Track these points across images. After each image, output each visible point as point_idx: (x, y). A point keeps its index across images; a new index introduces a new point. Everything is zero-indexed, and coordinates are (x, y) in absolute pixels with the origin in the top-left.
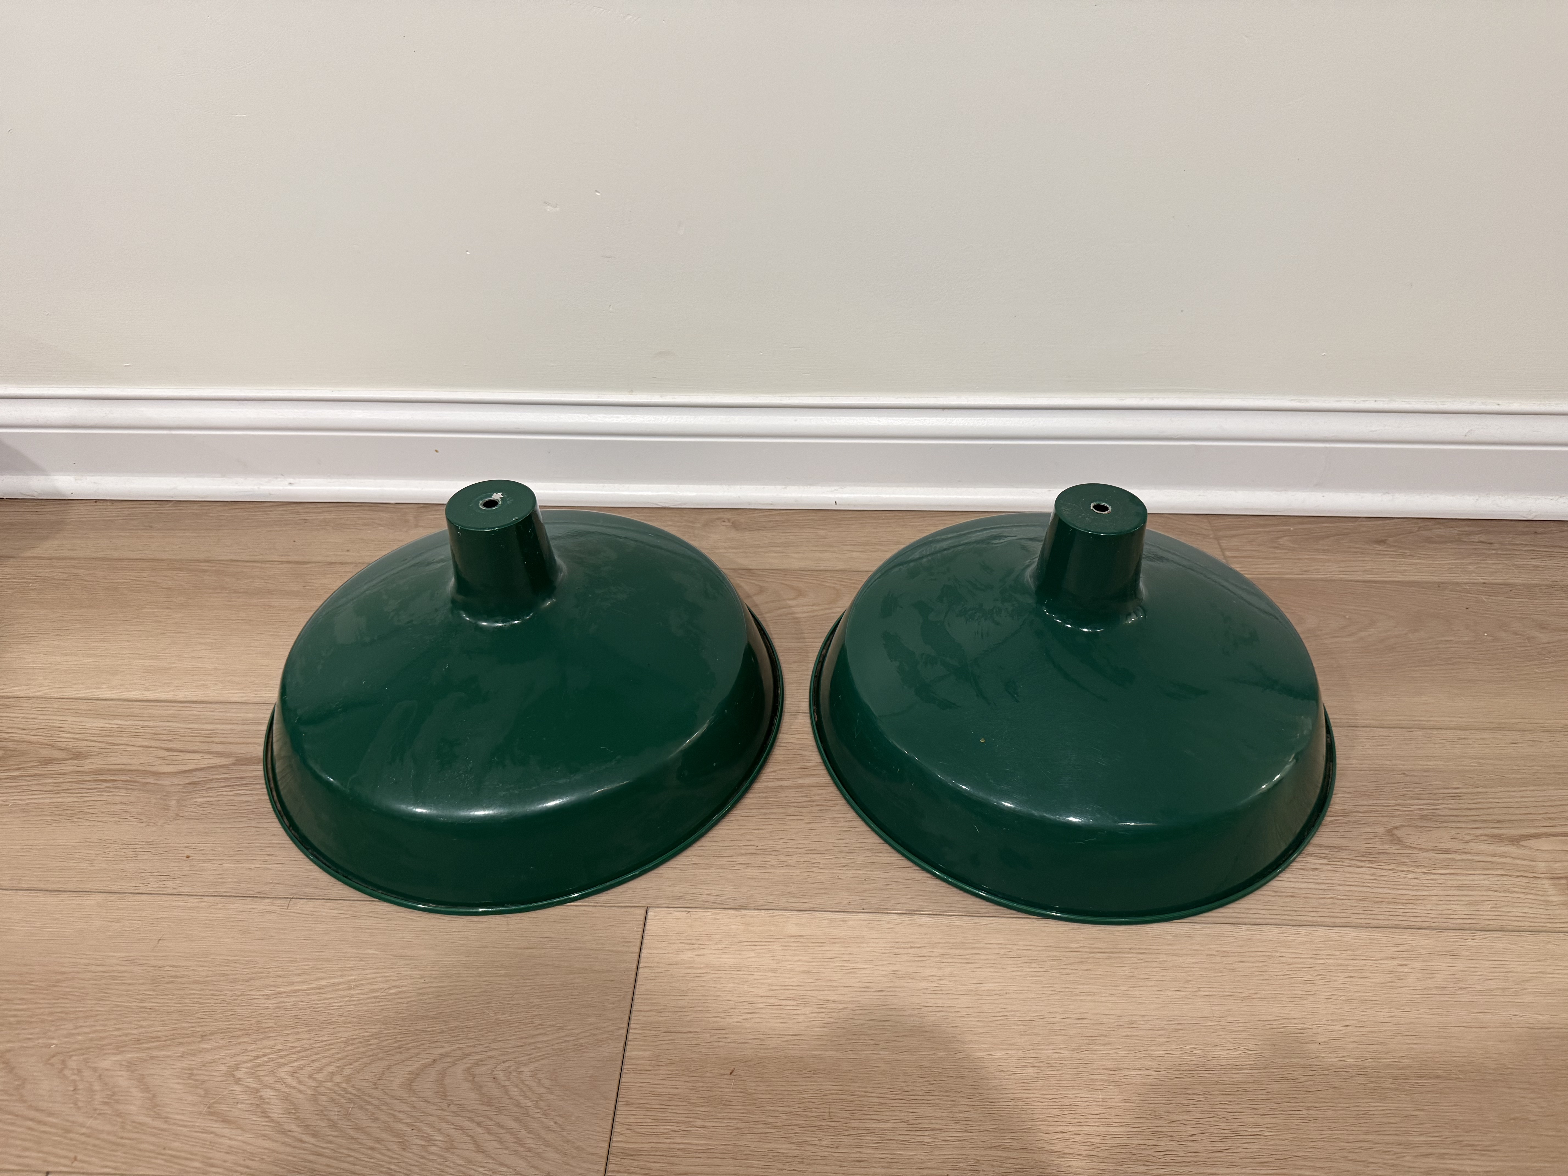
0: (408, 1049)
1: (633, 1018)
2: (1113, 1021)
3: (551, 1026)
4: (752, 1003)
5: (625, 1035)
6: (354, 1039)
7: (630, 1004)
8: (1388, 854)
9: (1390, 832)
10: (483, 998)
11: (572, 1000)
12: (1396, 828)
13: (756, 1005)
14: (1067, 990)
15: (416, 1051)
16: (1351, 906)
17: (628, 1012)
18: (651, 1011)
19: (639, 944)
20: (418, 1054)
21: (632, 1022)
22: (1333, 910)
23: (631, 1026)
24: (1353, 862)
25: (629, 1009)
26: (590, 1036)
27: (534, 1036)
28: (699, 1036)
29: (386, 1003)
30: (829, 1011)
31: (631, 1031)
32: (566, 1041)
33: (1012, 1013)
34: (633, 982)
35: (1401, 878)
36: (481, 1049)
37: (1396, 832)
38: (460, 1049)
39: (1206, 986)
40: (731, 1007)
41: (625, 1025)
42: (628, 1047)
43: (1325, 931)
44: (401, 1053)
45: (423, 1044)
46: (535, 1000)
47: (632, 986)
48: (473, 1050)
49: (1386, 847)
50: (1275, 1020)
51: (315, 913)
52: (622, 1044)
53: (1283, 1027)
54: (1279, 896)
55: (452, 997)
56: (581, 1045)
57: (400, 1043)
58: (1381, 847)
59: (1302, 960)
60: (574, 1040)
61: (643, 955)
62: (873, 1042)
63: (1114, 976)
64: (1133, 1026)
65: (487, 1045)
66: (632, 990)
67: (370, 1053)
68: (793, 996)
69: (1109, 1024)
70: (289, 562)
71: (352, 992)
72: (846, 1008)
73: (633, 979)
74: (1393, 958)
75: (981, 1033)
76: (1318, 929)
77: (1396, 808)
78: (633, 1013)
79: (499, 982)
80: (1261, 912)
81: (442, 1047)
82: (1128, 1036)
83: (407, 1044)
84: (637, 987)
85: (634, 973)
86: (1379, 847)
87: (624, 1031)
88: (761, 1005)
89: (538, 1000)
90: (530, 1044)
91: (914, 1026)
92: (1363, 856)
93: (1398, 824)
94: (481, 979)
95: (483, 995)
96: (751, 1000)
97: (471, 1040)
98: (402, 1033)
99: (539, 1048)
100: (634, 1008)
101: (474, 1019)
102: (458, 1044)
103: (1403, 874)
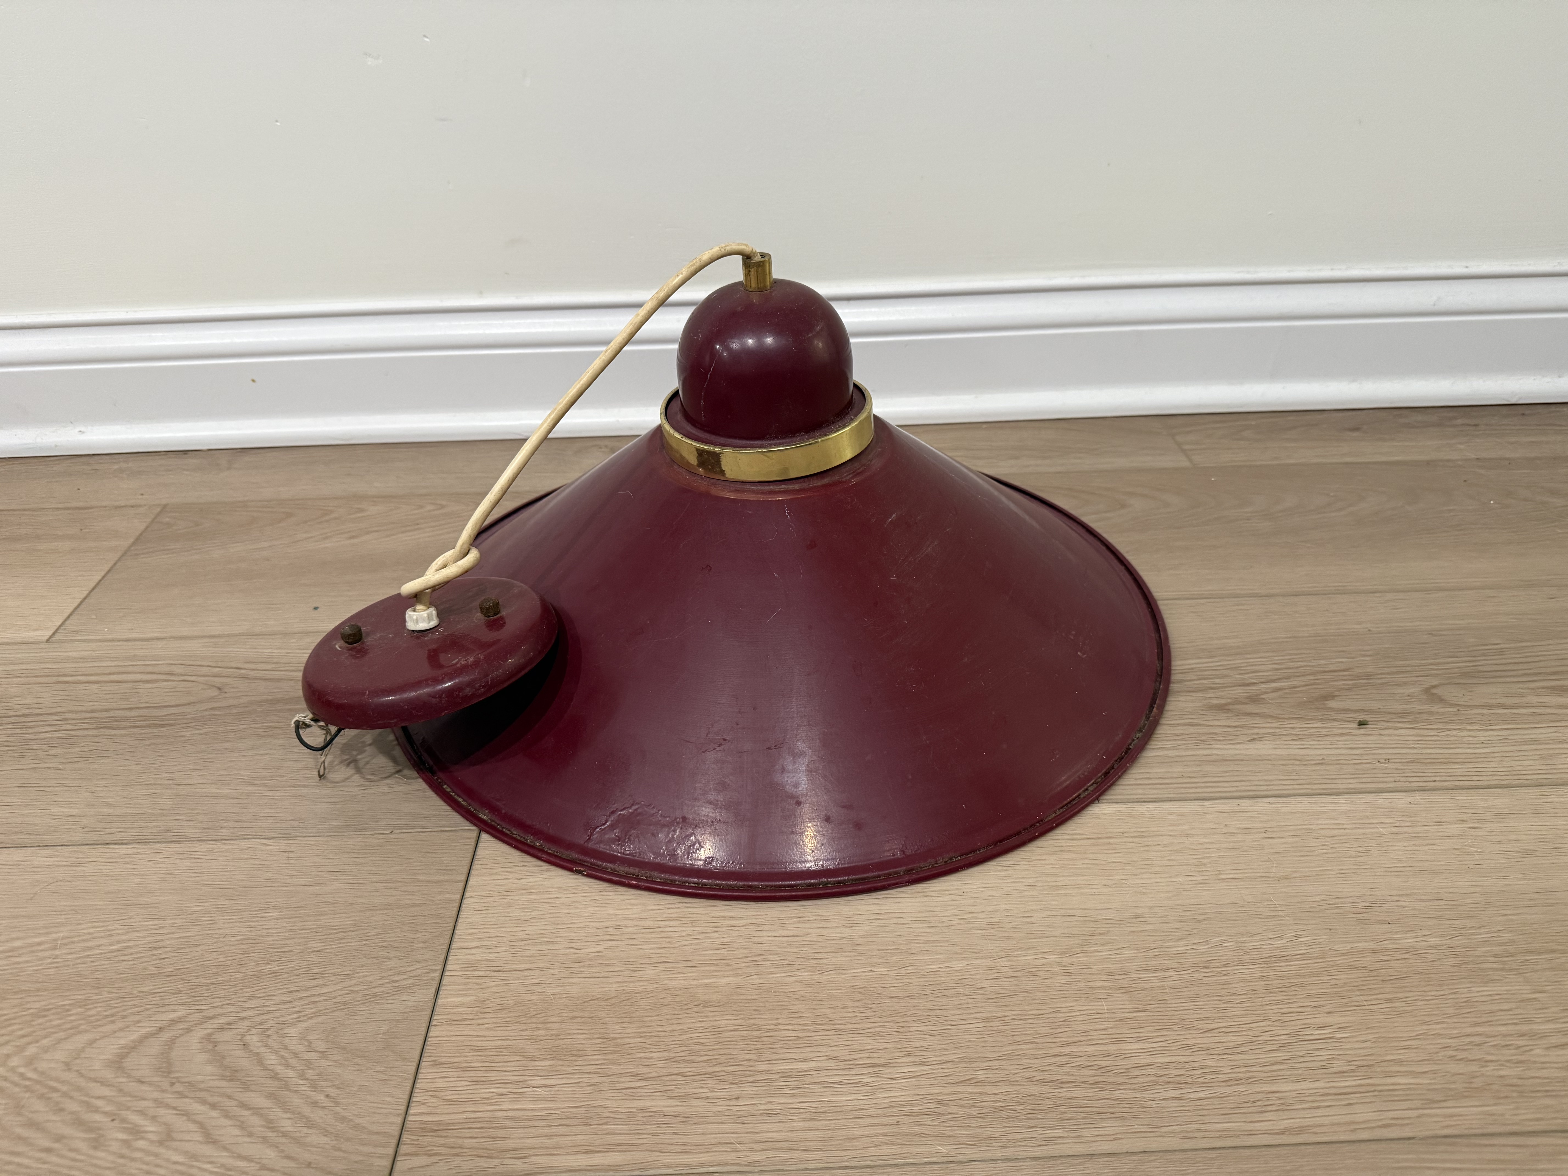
0: (124, 1017)
1: (451, 958)
2: (1112, 916)
3: (334, 974)
4: (618, 927)
5: (438, 979)
6: (49, 1010)
7: (448, 941)
8: (1431, 713)
9: (1427, 691)
10: (243, 946)
11: (367, 942)
12: (1434, 687)
13: (625, 930)
14: (1045, 884)
15: (137, 1018)
16: (1397, 769)
17: (445, 951)
18: (477, 947)
19: (466, 872)
20: (139, 1022)
21: (449, 962)
22: (1376, 776)
23: (448, 967)
24: (1389, 724)
25: (446, 947)
26: (387, 983)
27: (309, 988)
28: (543, 973)
29: (103, 962)
30: (724, 929)
31: (446, 973)
32: (357, 992)
33: (975, 915)
34: (455, 916)
35: (1451, 736)
36: (231, 1009)
37: (1434, 691)
38: (201, 1011)
39: (1229, 868)
40: (590, 934)
41: (440, 967)
42: (441, 993)
43: (1370, 798)
44: (113, 1022)
45: (147, 1010)
46: (314, 945)
47: (453, 920)
48: (220, 1011)
49: (1426, 706)
50: (1325, 900)
51: (22, 863)
52: (433, 991)
53: (1338, 908)
54: (1306, 765)
55: (198, 949)
56: (375, 995)
57: (114, 1010)
58: (1418, 707)
59: (1347, 831)
60: (365, 990)
61: (470, 883)
62: (786, 962)
63: (1107, 864)
64: (1139, 920)
65: (240, 1004)
66: (452, 925)
67: (68, 1026)
68: (676, 915)
69: (1106, 919)
70: (68, 509)
71: (57, 952)
72: (748, 924)
73: (455, 912)
74: (1463, 822)
75: (933, 941)
76: (1360, 796)
77: (1428, 667)
78: (452, 952)
79: (267, 927)
80: (1285, 782)
81: (174, 1011)
82: (1133, 932)
83: (124, 1010)
84: (460, 921)
85: (457, 905)
86: (1417, 707)
87: (437, 975)
88: (631, 930)
89: (319, 945)
90: (301, 999)
91: (842, 939)
92: (1400, 717)
93: (1436, 683)
94: (242, 925)
95: (242, 944)
96: (618, 924)
97: (218, 1000)
98: (120, 998)
99: (316, 1002)
100: (454, 945)
101: (226, 973)
102: (198, 1005)
103: (1453, 733)
